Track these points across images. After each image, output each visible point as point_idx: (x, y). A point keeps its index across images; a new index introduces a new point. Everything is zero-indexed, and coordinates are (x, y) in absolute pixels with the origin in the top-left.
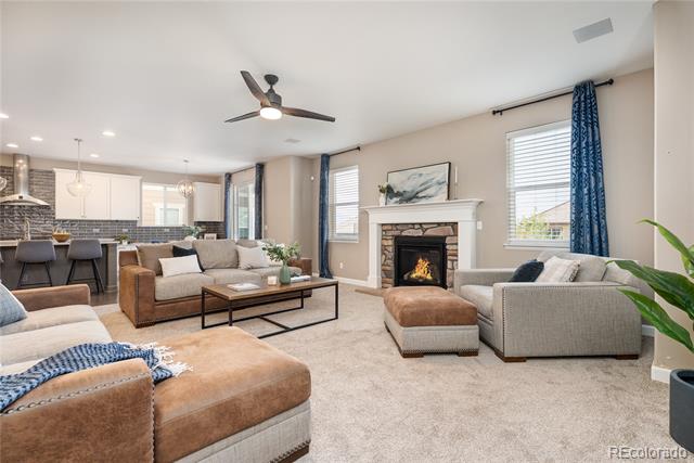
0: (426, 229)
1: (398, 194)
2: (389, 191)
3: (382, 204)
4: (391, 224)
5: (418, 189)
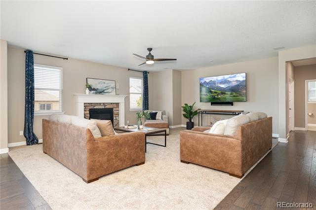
0: (106, 105)
1: (94, 89)
3: (87, 94)
4: (89, 103)
5: (104, 89)
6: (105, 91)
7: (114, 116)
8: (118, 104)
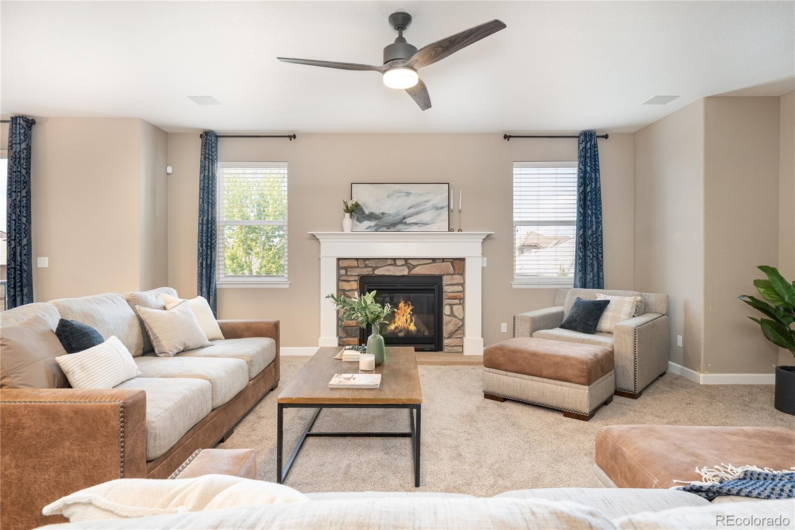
0: (415, 267)
1: (371, 217)
2: (355, 211)
3: (347, 230)
4: (357, 259)
5: (406, 213)
6: (408, 221)
7: (445, 302)
8: (458, 264)
